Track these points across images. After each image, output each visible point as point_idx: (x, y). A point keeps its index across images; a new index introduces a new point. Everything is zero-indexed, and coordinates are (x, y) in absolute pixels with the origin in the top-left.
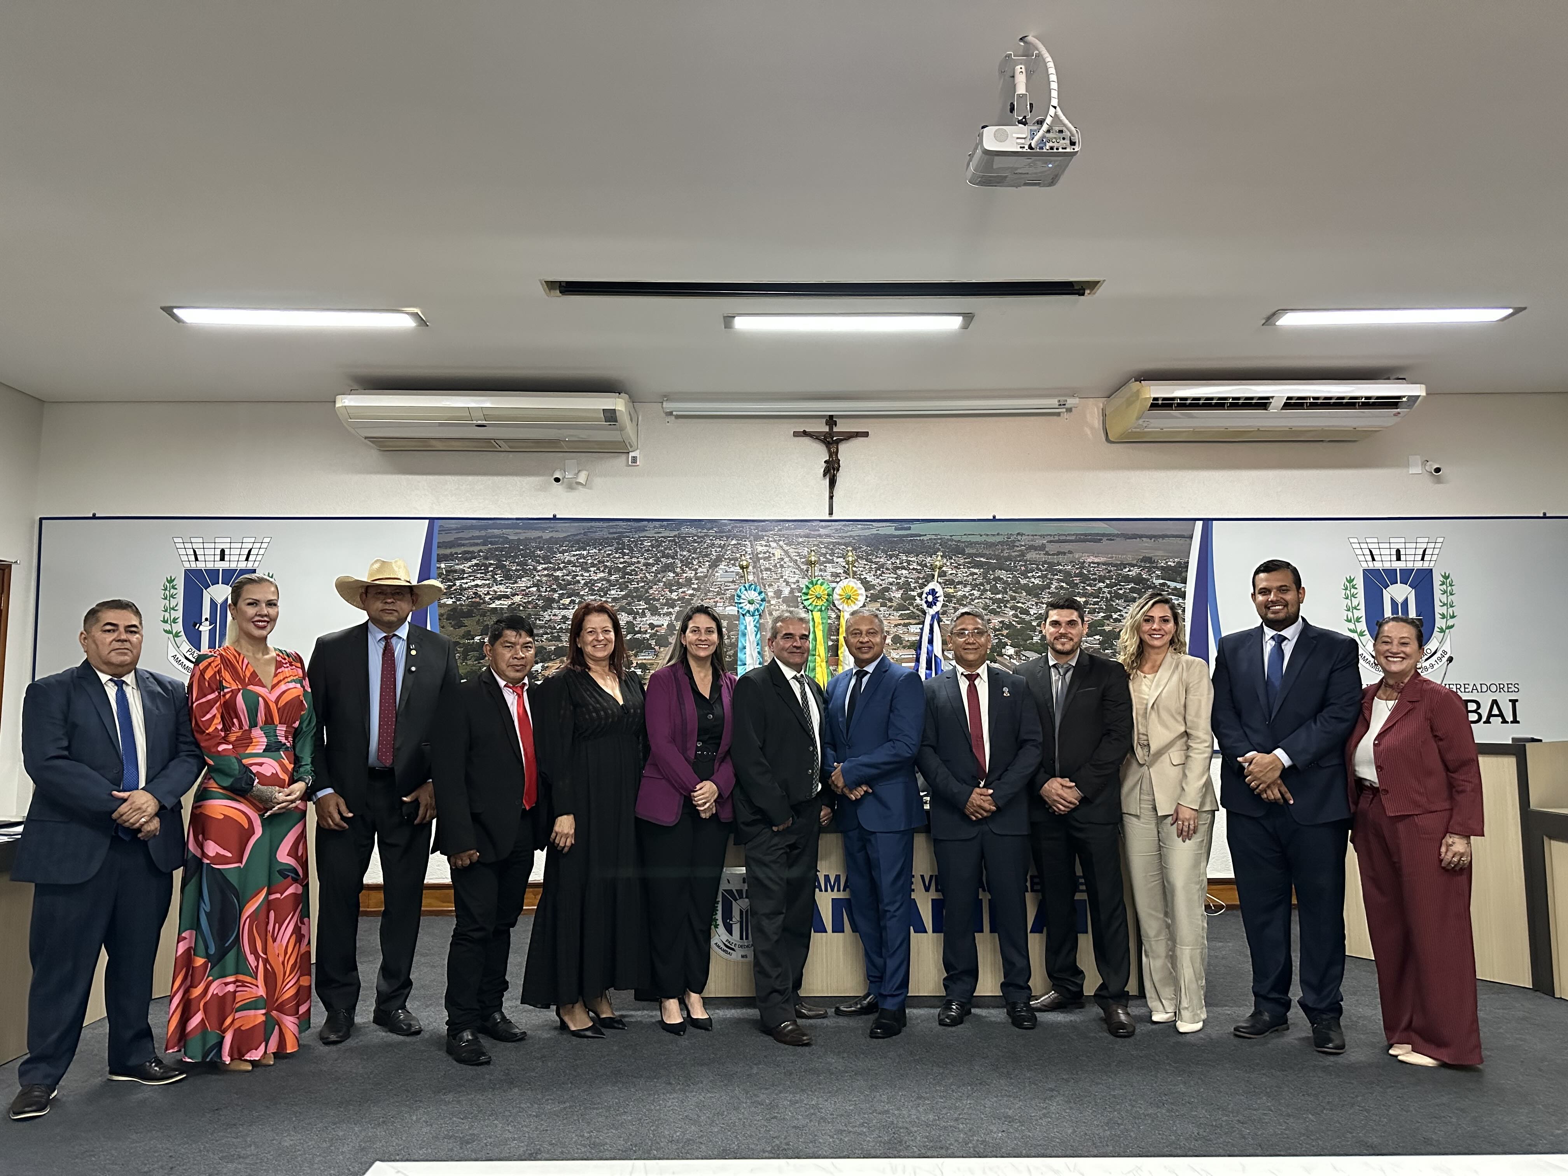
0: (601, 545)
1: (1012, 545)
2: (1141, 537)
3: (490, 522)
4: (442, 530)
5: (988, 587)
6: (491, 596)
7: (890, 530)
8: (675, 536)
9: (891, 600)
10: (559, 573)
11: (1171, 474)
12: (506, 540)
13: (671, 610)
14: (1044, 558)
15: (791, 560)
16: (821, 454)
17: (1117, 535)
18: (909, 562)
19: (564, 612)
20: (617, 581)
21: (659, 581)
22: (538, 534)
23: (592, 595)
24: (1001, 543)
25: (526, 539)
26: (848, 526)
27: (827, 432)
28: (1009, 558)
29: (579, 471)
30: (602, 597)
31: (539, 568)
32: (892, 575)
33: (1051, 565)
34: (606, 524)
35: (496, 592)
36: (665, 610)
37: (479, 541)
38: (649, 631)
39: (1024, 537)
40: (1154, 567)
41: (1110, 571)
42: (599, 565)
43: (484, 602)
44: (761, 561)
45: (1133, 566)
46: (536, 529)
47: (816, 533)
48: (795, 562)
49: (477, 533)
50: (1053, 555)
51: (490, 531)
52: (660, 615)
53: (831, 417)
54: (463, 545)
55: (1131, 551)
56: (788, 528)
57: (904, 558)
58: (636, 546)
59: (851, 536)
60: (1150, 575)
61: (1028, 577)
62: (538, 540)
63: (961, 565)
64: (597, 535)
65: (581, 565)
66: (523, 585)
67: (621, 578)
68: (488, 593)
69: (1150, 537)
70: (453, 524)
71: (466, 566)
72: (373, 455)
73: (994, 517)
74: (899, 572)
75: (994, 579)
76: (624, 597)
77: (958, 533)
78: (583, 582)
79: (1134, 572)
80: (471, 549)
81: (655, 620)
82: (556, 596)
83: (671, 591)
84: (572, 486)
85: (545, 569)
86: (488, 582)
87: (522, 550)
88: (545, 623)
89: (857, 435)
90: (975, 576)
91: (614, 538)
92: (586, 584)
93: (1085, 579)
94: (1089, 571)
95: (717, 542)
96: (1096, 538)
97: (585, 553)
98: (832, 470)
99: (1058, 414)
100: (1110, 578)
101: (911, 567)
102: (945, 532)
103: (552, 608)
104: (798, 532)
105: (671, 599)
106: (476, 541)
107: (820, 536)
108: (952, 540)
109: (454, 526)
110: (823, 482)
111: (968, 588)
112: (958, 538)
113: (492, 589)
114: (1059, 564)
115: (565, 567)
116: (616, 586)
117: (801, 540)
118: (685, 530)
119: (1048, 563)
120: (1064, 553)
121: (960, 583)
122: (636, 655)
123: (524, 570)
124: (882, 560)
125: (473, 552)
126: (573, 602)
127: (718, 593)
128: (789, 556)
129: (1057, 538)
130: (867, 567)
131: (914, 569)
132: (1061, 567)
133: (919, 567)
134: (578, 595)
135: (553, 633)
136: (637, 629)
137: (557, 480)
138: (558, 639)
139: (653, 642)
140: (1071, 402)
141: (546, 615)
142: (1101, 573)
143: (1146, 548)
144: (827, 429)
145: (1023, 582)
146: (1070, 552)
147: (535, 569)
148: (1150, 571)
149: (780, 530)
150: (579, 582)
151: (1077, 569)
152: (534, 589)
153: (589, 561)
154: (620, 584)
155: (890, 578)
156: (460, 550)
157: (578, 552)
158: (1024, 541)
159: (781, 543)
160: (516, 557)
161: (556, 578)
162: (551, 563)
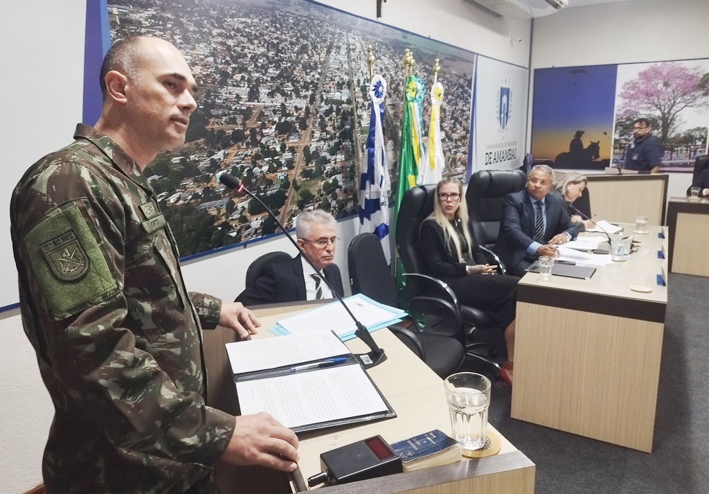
0: (260, 13)
7: (400, 36)
8: (308, 17)
9: (401, 92)
10: (230, 42)
15: (364, 54)
19: (237, 90)
20: (273, 58)
21: (299, 62)
23: (256, 72)
26: (387, 28)
31: (215, 32)
32: (401, 73)
36: (303, 93)
38: (295, 114)
39: (438, 54)
42: (260, 38)
44: (351, 52)
48: (366, 56)
50: (445, 67)
56: (362, 25)
58: (284, 21)
59: (386, 38)
60: (465, 84)
66: (202, 53)
67: (276, 55)
73: (430, 37)
76: (279, 76)
77: (421, 46)
78: (249, 55)
81: (298, 103)
82: (230, 70)
83: (307, 74)
85: (219, 35)
88: (224, 103)
91: (270, 9)
92: (252, 58)
95: (330, 28)
97: (249, 21)
103: (227, 84)
105: (306, 82)
107: (376, 34)
108: (420, 51)
115: (234, 35)
117: (368, 36)
118: (313, 12)
122: (288, 139)
126: (243, 78)
127: (331, 80)
128: (363, 50)
132: (446, 76)
134: (246, 70)
135: (230, 115)
136: (287, 112)
138: (233, 121)
139: (297, 125)
141: (224, 92)
147: (210, 33)
149: (359, 25)
150: (246, 55)
154: (275, 62)
159: (360, 37)
160: (192, 13)
161: (229, 48)
162: (224, 28)
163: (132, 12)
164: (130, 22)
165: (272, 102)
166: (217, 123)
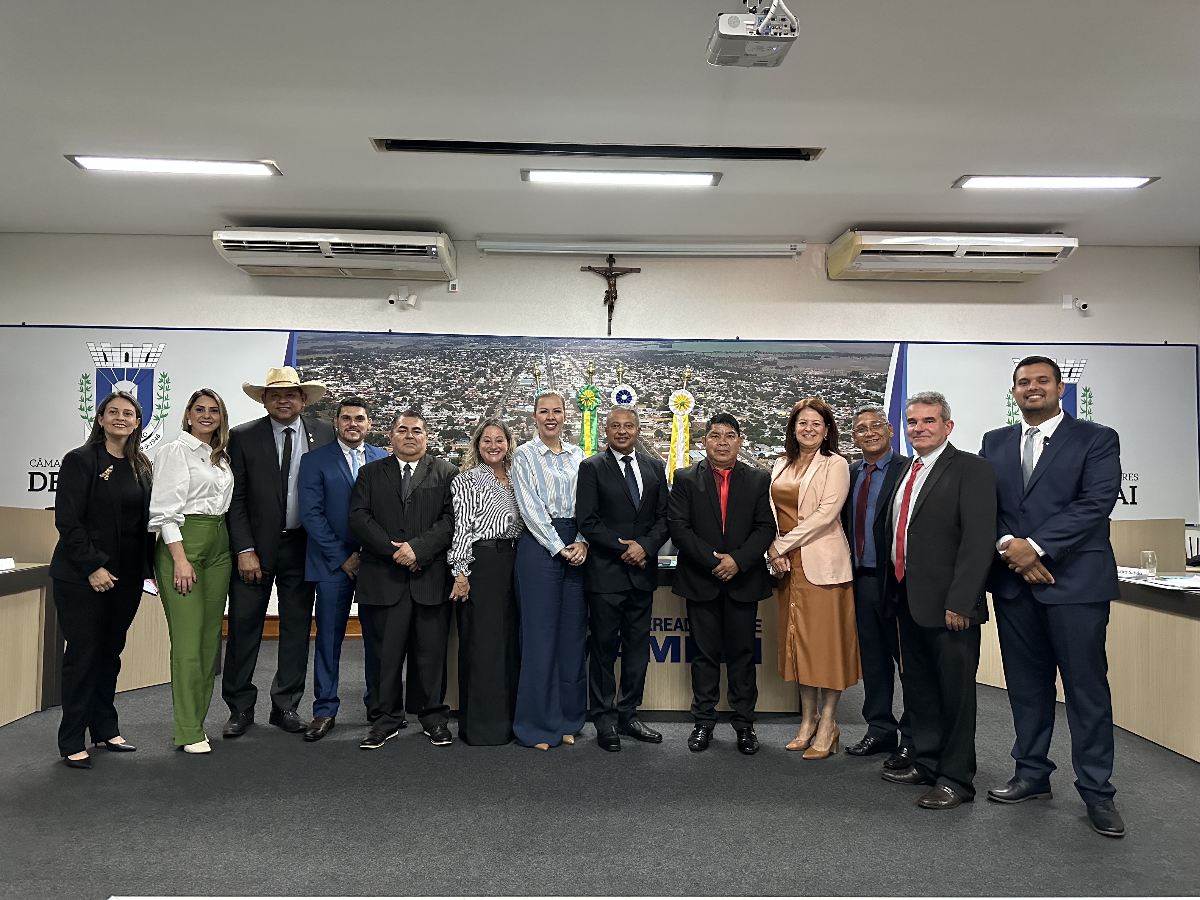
0: (427, 354)
1: (750, 361)
2: (851, 355)
3: (338, 334)
4: (301, 341)
5: (731, 393)
6: (339, 394)
7: (655, 347)
8: (486, 349)
9: (655, 402)
10: (393, 377)
11: (876, 306)
12: (352, 350)
13: (482, 407)
14: (775, 371)
15: (578, 370)
16: (601, 286)
17: (833, 354)
18: (669, 373)
20: (440, 383)
21: (474, 384)
22: (377, 345)
23: (420, 394)
24: (743, 359)
25: (368, 348)
26: (623, 343)
27: (607, 268)
28: (748, 371)
29: (409, 295)
30: (428, 396)
31: (378, 372)
32: (656, 383)
33: (781, 376)
34: (431, 339)
35: (343, 390)
36: (478, 408)
37: (329, 350)
38: (465, 424)
39: (760, 354)
40: (860, 380)
41: (826, 382)
42: (425, 371)
43: (334, 398)
44: (554, 370)
45: (844, 378)
46: (375, 341)
47: (597, 348)
48: (581, 371)
49: (327, 343)
50: (783, 369)
51: (338, 342)
52: (473, 411)
53: (611, 255)
54: (318, 353)
55: (843, 366)
56: (575, 345)
57: (666, 370)
58: (455, 356)
59: (625, 352)
60: (857, 385)
61: (762, 386)
62: (377, 350)
63: (710, 376)
64: (424, 347)
65: (411, 370)
66: (366, 385)
67: (443, 381)
68: (337, 392)
69: (858, 356)
70: (309, 336)
71: (319, 369)
72: (245, 280)
73: (738, 338)
74: (662, 381)
75: (736, 387)
76: (446, 397)
77: (709, 351)
78: (412, 384)
79: (845, 383)
80: (323, 356)
81: (470, 415)
82: (391, 394)
83: (483, 393)
84: (404, 307)
85: (382, 373)
86: (337, 382)
87: (364, 357)
88: (383, 416)
89: (632, 270)
90: (721, 385)
91: (437, 350)
92: (415, 386)
93: (806, 388)
94: (810, 382)
95: (520, 354)
96: (816, 356)
97: (414, 361)
98: (611, 299)
99: (791, 257)
100: (826, 387)
101: (671, 377)
102: (699, 349)
103: (388, 404)
104: (583, 347)
105: (482, 399)
106: (327, 350)
107: (601, 351)
108: (704, 356)
109: (310, 337)
110: (604, 308)
111: (716, 394)
112: (709, 355)
113: (340, 388)
114: (787, 376)
115: (398, 372)
116: (438, 387)
117: (585, 354)
118: (494, 344)
119: (778, 375)
120: (791, 368)
121: (709, 390)
122: (454, 443)
123: (365, 373)
124: (649, 371)
125: (325, 358)
126: (405, 399)
127: (520, 395)
128: (576, 367)
129: (786, 356)
130: (637, 376)
131: (673, 378)
132: (788, 379)
133: (678, 377)
134: (408, 394)
136: (455, 422)
137: (392, 302)
139: (468, 433)
140: (800, 247)
141: (384, 410)
142: (819, 384)
143: (854, 364)
144: (607, 266)
145: (758, 389)
146: (796, 367)
147: (374, 373)
148: (857, 382)
149: (569, 346)
150: (409, 384)
151: (801, 380)
152: (374, 389)
153: (418, 368)
154: (442, 386)
155: (655, 385)
156: (314, 356)
157: (408, 360)
158: (760, 357)
159: (570, 356)
160: (359, 363)
161: (392, 381)
162: (387, 368)
163: (313, 368)
164: (311, 373)
165: (436, 415)
166: (376, 430)
